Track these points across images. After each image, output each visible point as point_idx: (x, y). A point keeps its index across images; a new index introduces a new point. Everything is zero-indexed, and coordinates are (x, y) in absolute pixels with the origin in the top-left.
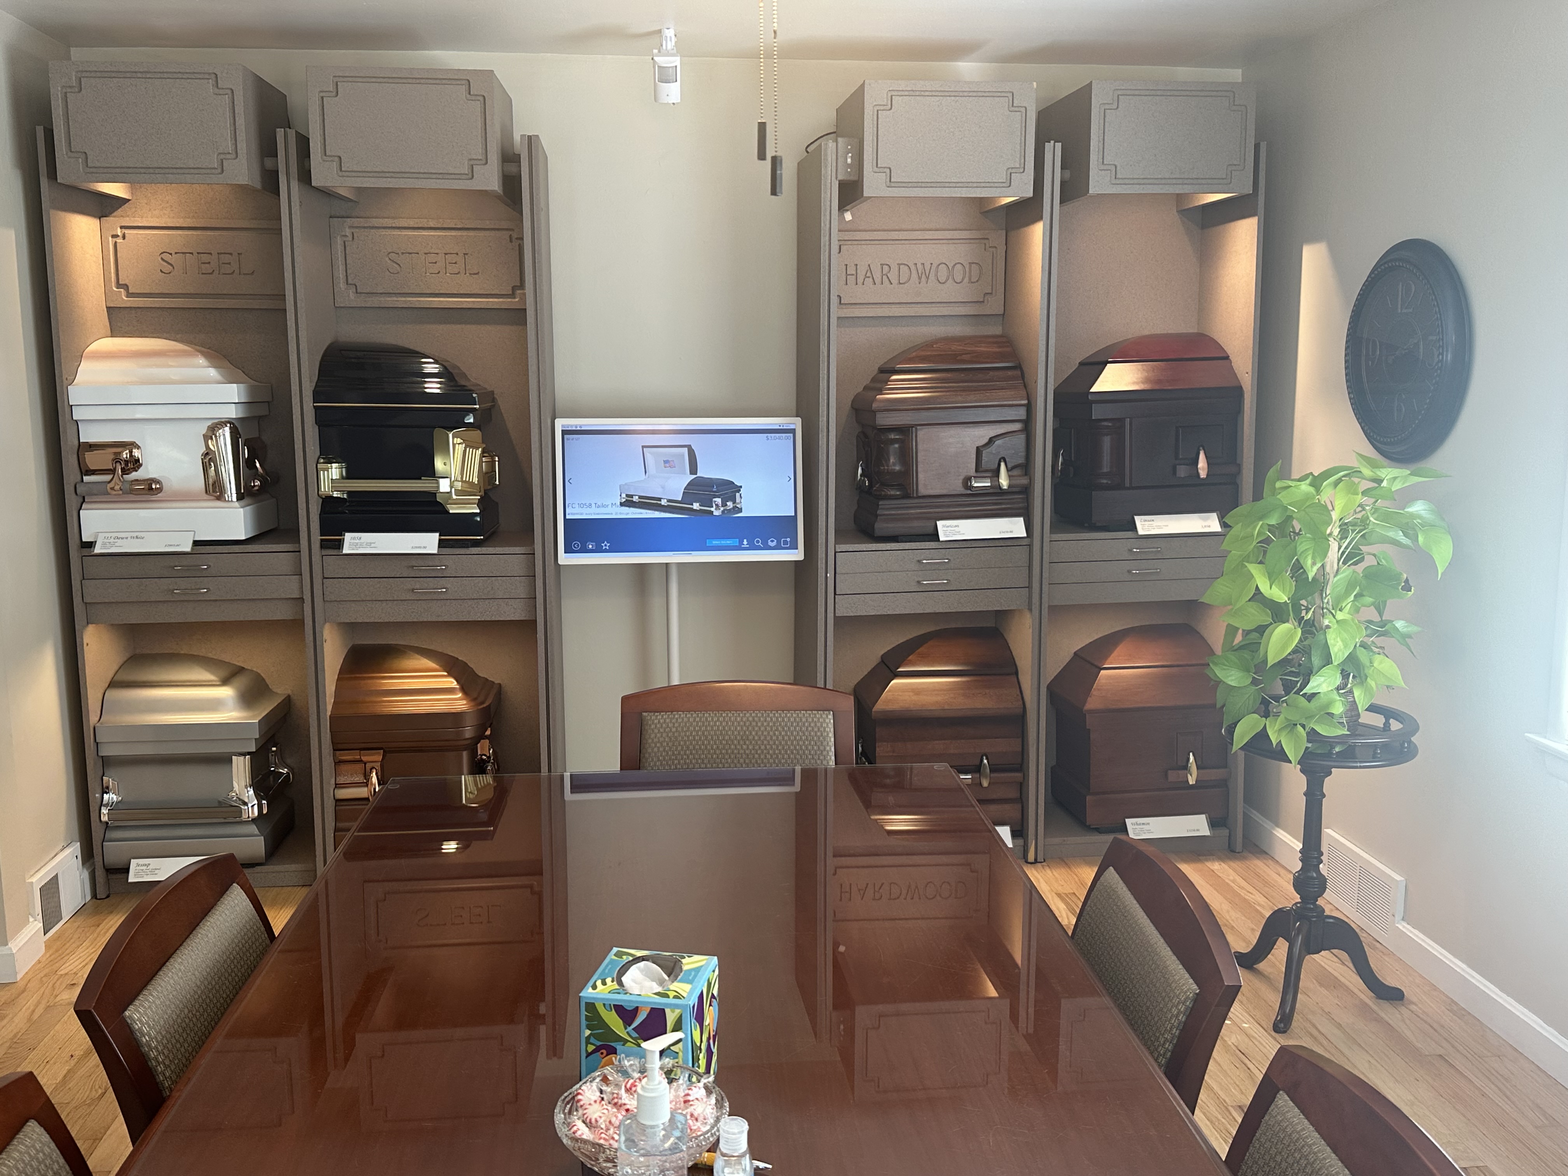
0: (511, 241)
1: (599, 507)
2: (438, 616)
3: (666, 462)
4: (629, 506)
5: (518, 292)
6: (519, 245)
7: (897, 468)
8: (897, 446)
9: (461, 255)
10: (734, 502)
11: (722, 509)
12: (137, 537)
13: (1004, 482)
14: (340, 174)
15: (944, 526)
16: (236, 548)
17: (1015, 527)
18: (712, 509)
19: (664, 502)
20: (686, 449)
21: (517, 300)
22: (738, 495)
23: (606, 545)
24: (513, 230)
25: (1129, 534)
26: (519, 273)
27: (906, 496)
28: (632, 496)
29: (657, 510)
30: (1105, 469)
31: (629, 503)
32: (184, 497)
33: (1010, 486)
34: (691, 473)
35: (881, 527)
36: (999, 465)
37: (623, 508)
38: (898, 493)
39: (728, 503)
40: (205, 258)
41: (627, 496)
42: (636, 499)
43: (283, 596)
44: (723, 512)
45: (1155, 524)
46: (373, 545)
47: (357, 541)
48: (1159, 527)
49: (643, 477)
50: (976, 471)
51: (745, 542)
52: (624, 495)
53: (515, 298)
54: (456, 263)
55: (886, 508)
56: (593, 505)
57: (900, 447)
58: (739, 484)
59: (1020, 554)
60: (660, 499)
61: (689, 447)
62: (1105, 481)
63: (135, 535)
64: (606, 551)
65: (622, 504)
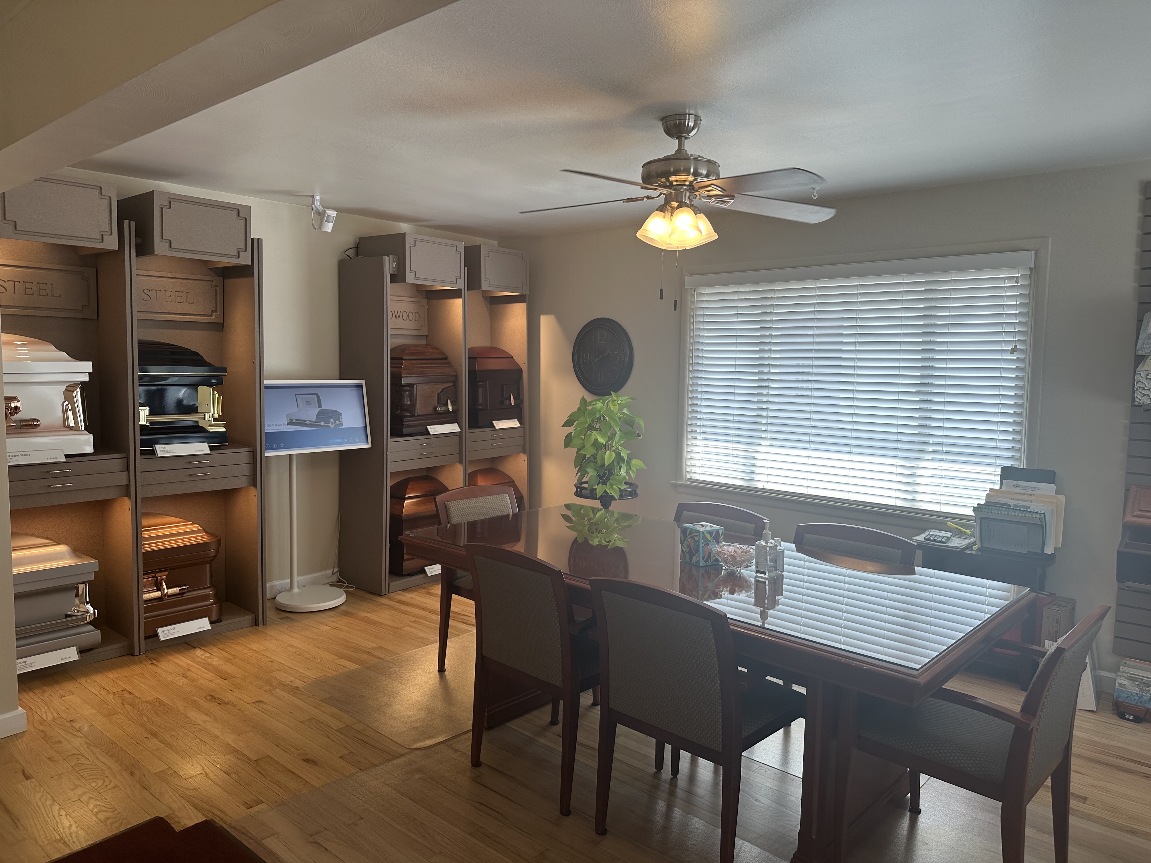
0: (211, 287)
1: (277, 426)
2: (202, 489)
3: (307, 402)
4: (292, 425)
5: (215, 313)
6: (216, 289)
7: (409, 403)
8: (407, 393)
9: (184, 293)
10: (339, 421)
11: (334, 424)
12: (25, 455)
13: (450, 408)
14: (170, 249)
15: (430, 428)
16: (87, 458)
17: (454, 428)
18: (330, 425)
19: (307, 422)
20: (316, 395)
21: (214, 317)
22: (340, 417)
23: (282, 445)
24: (213, 281)
25: (491, 429)
26: (215, 304)
27: (413, 416)
28: (292, 420)
29: (305, 426)
30: (480, 402)
31: (291, 423)
32: (51, 430)
33: (453, 409)
34: (319, 408)
35: (405, 431)
36: (447, 401)
37: (289, 426)
38: (409, 414)
39: (337, 422)
40: (28, 285)
41: (290, 419)
42: (294, 421)
43: (118, 484)
44: (335, 426)
45: (500, 424)
46: (173, 451)
47: (164, 449)
48: (502, 425)
49: (296, 410)
50: (438, 404)
51: (346, 440)
52: (288, 419)
53: (212, 317)
54: (181, 297)
55: (407, 422)
56: (274, 425)
57: (409, 394)
58: (341, 412)
59: (457, 438)
60: (305, 421)
61: (317, 394)
62: (480, 407)
63: (23, 453)
64: (282, 448)
65: (288, 424)
